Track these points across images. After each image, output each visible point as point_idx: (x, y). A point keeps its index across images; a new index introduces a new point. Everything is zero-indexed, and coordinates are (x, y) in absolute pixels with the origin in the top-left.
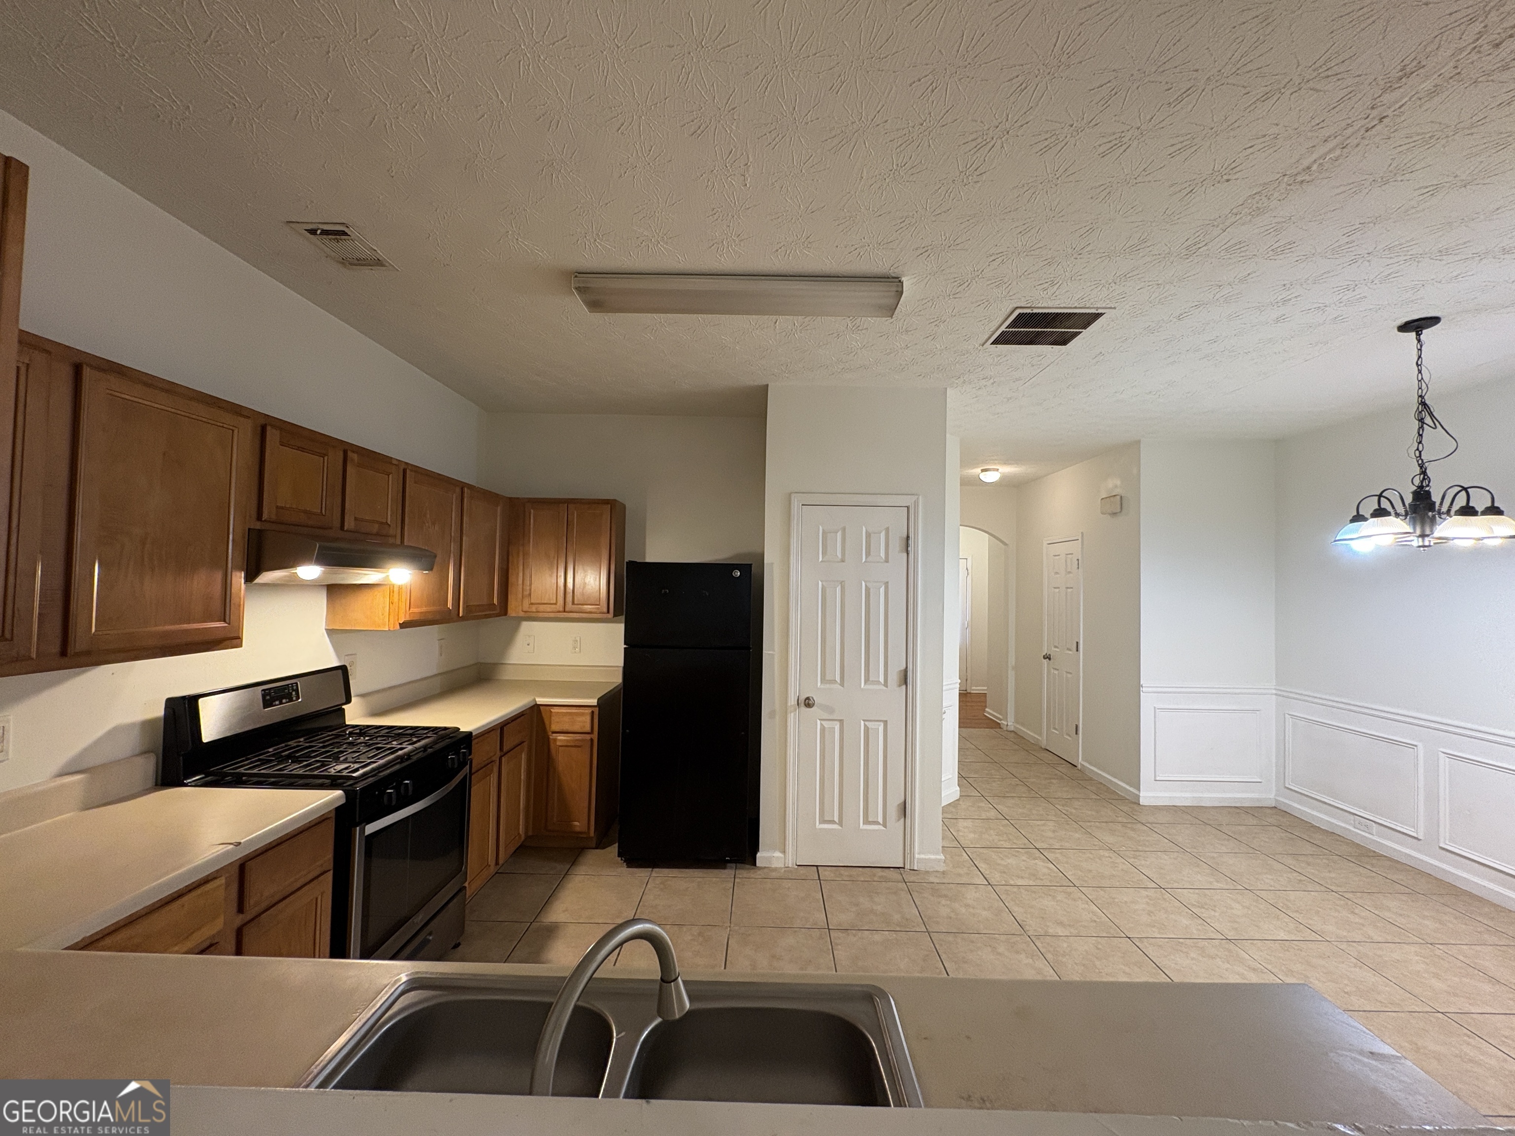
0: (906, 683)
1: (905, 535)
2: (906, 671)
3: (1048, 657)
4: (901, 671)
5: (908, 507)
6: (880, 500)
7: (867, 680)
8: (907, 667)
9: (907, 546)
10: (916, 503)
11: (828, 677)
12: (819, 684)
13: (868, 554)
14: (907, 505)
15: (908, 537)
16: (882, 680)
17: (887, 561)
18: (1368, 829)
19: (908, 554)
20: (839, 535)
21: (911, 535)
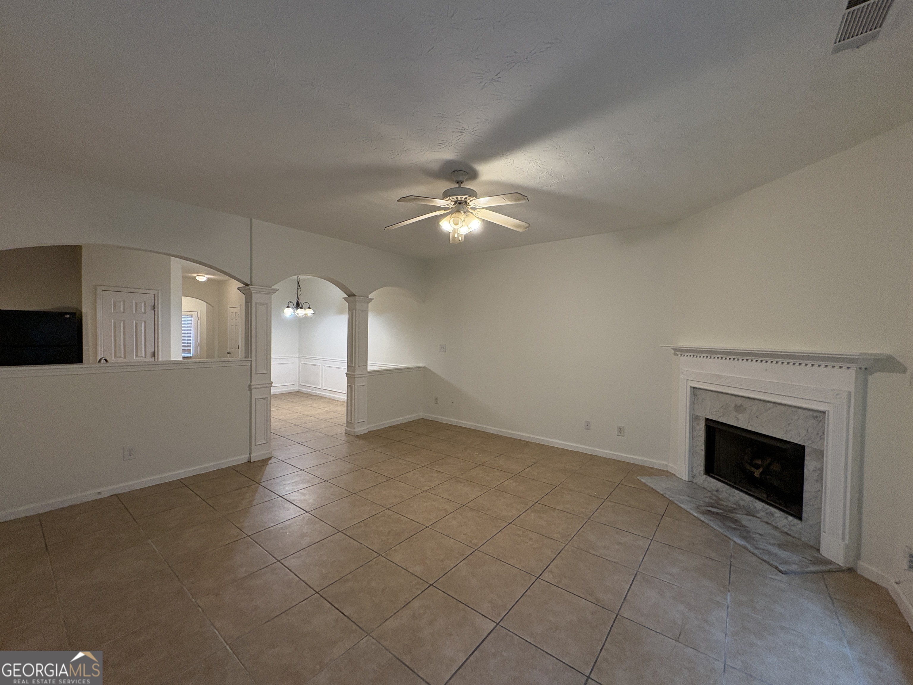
0: (154, 356)
1: (153, 304)
2: (154, 352)
3: (229, 353)
4: (152, 352)
5: (154, 295)
6: (141, 291)
7: (137, 356)
8: (155, 350)
9: (154, 308)
10: (158, 294)
11: (118, 356)
12: (113, 359)
13: (136, 310)
14: (154, 293)
15: (154, 305)
16: (143, 355)
17: (145, 313)
18: (313, 390)
19: (154, 311)
20: (122, 303)
21: (156, 304)
